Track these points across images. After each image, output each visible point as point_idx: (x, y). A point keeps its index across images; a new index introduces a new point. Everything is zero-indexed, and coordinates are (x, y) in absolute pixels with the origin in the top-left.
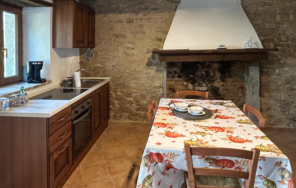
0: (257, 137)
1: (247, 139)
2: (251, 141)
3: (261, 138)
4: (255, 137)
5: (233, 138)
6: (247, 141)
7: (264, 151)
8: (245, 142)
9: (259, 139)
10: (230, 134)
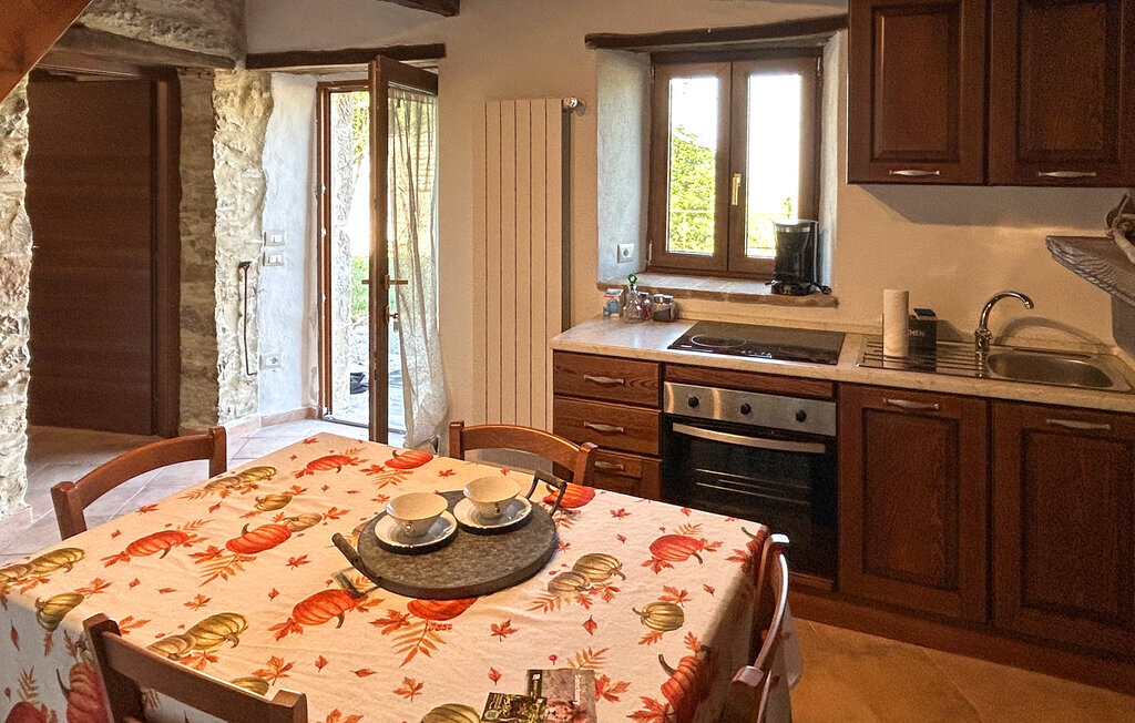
0: (99, 586)
1: (128, 560)
2: (112, 563)
3: (83, 590)
4: (108, 585)
5: (173, 542)
6: (123, 557)
7: (51, 555)
8: (128, 549)
9: (86, 583)
10: (202, 548)
